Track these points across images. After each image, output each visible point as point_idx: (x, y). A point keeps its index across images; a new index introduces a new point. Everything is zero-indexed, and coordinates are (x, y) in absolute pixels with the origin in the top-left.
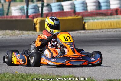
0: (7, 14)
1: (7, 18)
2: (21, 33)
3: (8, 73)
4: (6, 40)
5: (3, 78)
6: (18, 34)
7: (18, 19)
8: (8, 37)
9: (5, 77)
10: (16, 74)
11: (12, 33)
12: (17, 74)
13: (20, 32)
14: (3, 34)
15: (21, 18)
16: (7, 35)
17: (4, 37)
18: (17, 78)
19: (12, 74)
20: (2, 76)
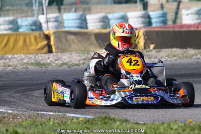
0: (174, 22)
1: (173, 27)
2: (197, 53)
3: (176, 121)
4: (173, 65)
5: (167, 131)
6: (193, 55)
7: (193, 29)
8: (176, 60)
9: (172, 129)
10: (189, 124)
11: (183, 52)
12: (191, 124)
13: (196, 51)
14: (167, 54)
15: (198, 28)
16: (174, 56)
17: (169, 59)
18: (191, 130)
19: (183, 124)
20: (165, 128)
